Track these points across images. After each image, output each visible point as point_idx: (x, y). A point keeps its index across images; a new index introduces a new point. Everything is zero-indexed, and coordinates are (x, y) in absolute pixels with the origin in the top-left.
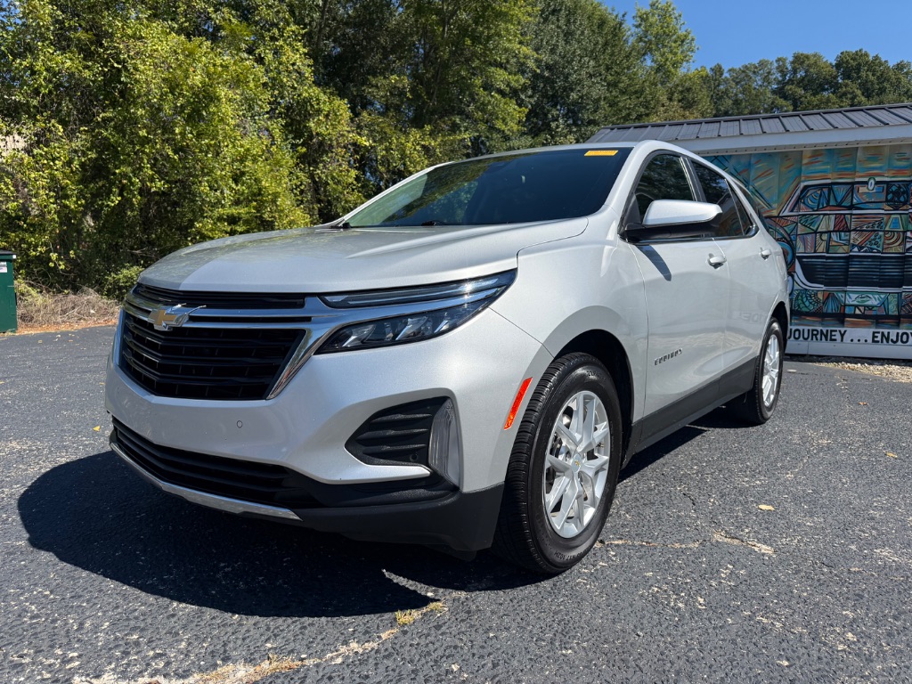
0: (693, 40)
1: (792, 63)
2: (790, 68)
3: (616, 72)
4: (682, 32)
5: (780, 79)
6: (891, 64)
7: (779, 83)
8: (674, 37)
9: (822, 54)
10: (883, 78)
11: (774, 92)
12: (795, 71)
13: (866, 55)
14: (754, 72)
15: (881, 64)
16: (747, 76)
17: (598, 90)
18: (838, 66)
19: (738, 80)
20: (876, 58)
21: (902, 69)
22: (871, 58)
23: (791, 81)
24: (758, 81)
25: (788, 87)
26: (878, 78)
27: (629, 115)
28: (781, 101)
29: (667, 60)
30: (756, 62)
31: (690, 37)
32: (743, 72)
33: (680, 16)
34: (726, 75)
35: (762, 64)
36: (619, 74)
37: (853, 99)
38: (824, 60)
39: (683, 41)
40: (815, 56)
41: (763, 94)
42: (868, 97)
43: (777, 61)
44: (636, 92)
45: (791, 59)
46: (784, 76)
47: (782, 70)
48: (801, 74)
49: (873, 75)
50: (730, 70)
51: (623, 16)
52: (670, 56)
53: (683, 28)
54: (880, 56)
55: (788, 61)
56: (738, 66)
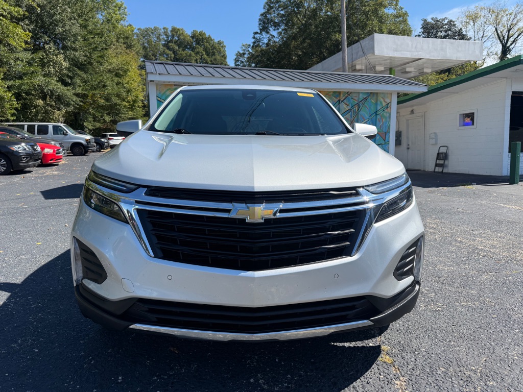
0: (125, 8)
1: (171, 31)
2: (170, 34)
3: (85, 19)
4: (118, 2)
5: (166, 39)
6: (216, 41)
7: (165, 41)
8: (114, 4)
10: (214, 47)
11: (164, 45)
12: (173, 36)
13: (205, 34)
14: (152, 33)
15: (211, 40)
16: (148, 34)
17: (76, 29)
18: (193, 37)
19: (144, 36)
20: (209, 37)
21: (220, 44)
22: (207, 36)
23: (171, 41)
24: (154, 38)
25: (170, 44)
26: (211, 47)
27: (96, 47)
28: (167, 51)
29: (112, 17)
30: (152, 27)
31: (123, 6)
32: (146, 31)
34: (136, 31)
35: (156, 29)
36: (87, 20)
37: (202, 56)
38: (186, 33)
39: (120, 8)
40: (182, 30)
41: (158, 45)
42: (208, 55)
44: (98, 34)
45: (171, 29)
46: (168, 37)
47: (166, 34)
48: (176, 38)
49: (209, 45)
50: (139, 29)
52: (114, 15)
54: (211, 36)
55: (169, 30)
56: (143, 28)
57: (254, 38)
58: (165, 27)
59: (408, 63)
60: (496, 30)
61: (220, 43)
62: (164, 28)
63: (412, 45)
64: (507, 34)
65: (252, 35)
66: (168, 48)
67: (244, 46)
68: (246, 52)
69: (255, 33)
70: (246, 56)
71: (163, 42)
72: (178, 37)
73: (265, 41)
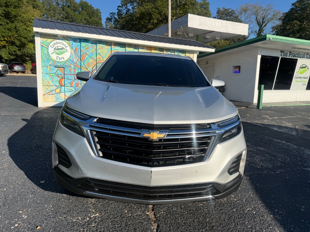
57: (118, 9)
59: (207, 33)
60: (256, 18)
63: (210, 23)
64: (262, 21)
66: (63, 10)
67: (111, 13)
68: (113, 18)
69: (118, 7)
70: (112, 20)
71: (60, 6)
72: (70, 4)
73: (125, 12)
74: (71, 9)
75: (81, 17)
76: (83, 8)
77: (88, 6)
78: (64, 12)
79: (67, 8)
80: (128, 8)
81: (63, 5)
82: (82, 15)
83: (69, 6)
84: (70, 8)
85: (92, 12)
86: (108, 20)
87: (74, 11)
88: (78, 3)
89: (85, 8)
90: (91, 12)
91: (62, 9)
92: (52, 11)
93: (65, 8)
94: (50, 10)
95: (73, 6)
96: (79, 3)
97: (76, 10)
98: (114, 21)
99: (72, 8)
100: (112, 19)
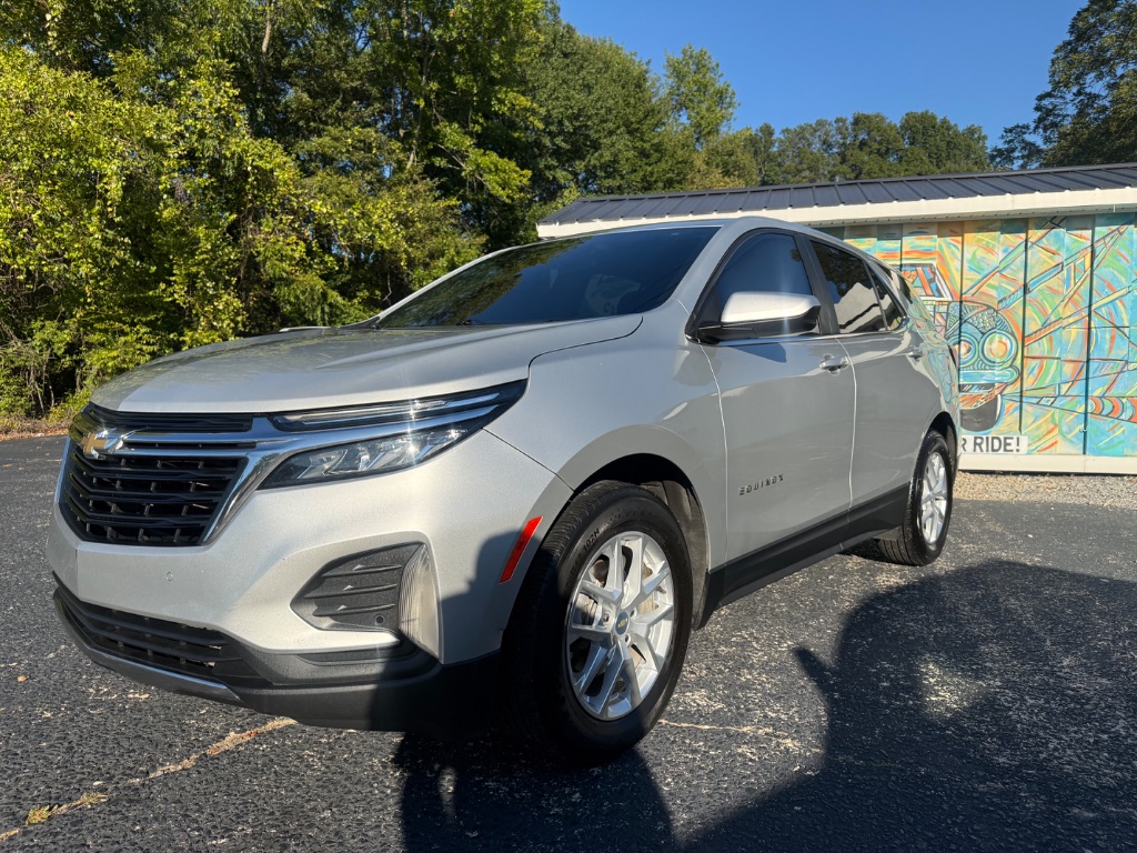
1: (853, 124)
2: (850, 129)
4: (720, 85)
5: (841, 141)
6: (961, 129)
7: (840, 146)
9: (884, 114)
10: (953, 145)
11: (836, 158)
12: (856, 133)
13: (934, 118)
14: (812, 133)
15: (948, 129)
16: (804, 138)
18: (904, 128)
19: (792, 143)
20: (944, 121)
21: (972, 135)
22: (938, 121)
23: (853, 145)
24: (816, 144)
26: (947, 144)
30: (813, 122)
31: (730, 91)
32: (799, 133)
33: (717, 65)
34: (777, 135)
35: (821, 123)
38: (888, 121)
40: (877, 116)
43: (836, 122)
45: (851, 119)
46: (845, 138)
47: (842, 132)
48: (863, 136)
50: (783, 131)
51: (648, 63)
53: (722, 80)
54: (947, 118)
55: (848, 122)
56: (792, 127)
57: (1038, 108)
58: (839, 116)
61: (971, 131)
62: (837, 121)
65: (1034, 103)
66: (843, 161)
67: (1011, 131)
68: (1017, 145)
69: (1041, 98)
70: (1016, 154)
71: (835, 150)
72: (868, 134)
73: (1072, 110)
74: (871, 153)
75: (906, 170)
76: (914, 138)
77: (933, 127)
78: (845, 168)
79: (857, 151)
80: (1088, 90)
81: (844, 144)
82: (908, 163)
83: (863, 144)
84: (867, 149)
85: (949, 143)
86: (998, 160)
87: (881, 155)
88: (895, 126)
89: (919, 138)
90: (943, 145)
91: (839, 159)
92: (807, 173)
93: (848, 153)
94: (800, 171)
95: (878, 138)
96: (898, 125)
97: (888, 149)
98: (1023, 157)
99: (876, 146)
100: (1013, 150)
